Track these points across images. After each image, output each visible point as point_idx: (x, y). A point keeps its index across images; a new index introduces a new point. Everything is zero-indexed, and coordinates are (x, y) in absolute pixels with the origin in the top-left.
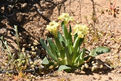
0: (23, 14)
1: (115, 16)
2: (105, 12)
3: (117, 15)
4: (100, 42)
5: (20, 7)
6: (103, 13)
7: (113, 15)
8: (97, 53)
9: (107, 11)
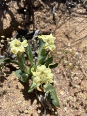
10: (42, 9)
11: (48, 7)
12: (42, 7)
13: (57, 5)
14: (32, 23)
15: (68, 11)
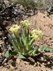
0: (7, 22)
1: (51, 28)
2: (46, 26)
3: (52, 28)
4: (43, 40)
5: (6, 19)
6: (45, 26)
7: (50, 28)
8: (45, 51)
9: (47, 25)
10: (9, 25)
11: (11, 22)
12: (8, 24)
13: (15, 19)
14: (8, 33)
15: (21, 19)
